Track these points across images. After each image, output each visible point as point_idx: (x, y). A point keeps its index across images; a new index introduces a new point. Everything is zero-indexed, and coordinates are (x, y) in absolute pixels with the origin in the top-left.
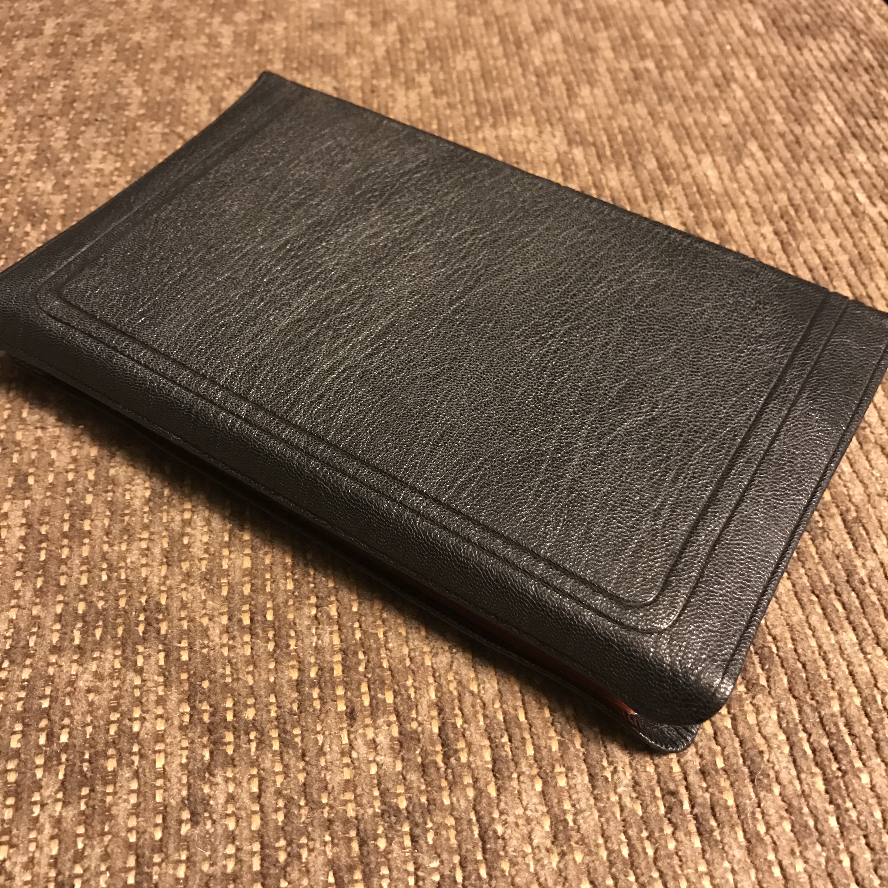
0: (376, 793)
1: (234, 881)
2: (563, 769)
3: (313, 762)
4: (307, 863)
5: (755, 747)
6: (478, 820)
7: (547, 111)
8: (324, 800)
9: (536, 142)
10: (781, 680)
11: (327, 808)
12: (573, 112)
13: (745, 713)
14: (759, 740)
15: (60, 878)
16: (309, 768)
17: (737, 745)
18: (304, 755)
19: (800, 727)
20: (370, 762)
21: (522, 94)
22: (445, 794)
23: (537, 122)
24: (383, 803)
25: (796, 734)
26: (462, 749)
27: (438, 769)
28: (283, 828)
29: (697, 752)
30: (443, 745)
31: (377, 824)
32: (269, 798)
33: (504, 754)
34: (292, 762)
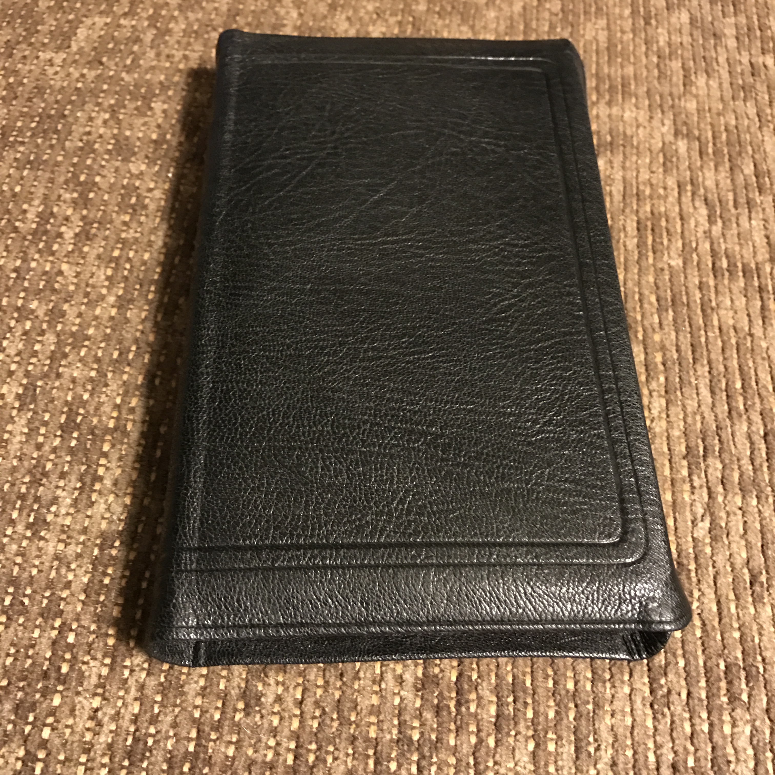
0: (396, 722)
1: (271, 769)
2: (554, 737)
3: (349, 683)
4: (330, 768)
5: (725, 755)
6: (475, 765)
7: (661, 96)
8: (353, 719)
9: (645, 127)
10: (761, 700)
11: (354, 726)
12: (686, 101)
13: (722, 722)
14: (730, 750)
15: (138, 733)
16: (344, 688)
17: (709, 750)
18: (342, 675)
19: (768, 747)
20: (395, 694)
21: (642, 74)
22: (452, 736)
23: (650, 106)
24: (400, 732)
25: (764, 753)
26: (473, 700)
27: (450, 713)
28: (316, 734)
29: (673, 748)
30: (457, 693)
31: (392, 749)
32: (309, 706)
33: (507, 712)
34: (332, 680)
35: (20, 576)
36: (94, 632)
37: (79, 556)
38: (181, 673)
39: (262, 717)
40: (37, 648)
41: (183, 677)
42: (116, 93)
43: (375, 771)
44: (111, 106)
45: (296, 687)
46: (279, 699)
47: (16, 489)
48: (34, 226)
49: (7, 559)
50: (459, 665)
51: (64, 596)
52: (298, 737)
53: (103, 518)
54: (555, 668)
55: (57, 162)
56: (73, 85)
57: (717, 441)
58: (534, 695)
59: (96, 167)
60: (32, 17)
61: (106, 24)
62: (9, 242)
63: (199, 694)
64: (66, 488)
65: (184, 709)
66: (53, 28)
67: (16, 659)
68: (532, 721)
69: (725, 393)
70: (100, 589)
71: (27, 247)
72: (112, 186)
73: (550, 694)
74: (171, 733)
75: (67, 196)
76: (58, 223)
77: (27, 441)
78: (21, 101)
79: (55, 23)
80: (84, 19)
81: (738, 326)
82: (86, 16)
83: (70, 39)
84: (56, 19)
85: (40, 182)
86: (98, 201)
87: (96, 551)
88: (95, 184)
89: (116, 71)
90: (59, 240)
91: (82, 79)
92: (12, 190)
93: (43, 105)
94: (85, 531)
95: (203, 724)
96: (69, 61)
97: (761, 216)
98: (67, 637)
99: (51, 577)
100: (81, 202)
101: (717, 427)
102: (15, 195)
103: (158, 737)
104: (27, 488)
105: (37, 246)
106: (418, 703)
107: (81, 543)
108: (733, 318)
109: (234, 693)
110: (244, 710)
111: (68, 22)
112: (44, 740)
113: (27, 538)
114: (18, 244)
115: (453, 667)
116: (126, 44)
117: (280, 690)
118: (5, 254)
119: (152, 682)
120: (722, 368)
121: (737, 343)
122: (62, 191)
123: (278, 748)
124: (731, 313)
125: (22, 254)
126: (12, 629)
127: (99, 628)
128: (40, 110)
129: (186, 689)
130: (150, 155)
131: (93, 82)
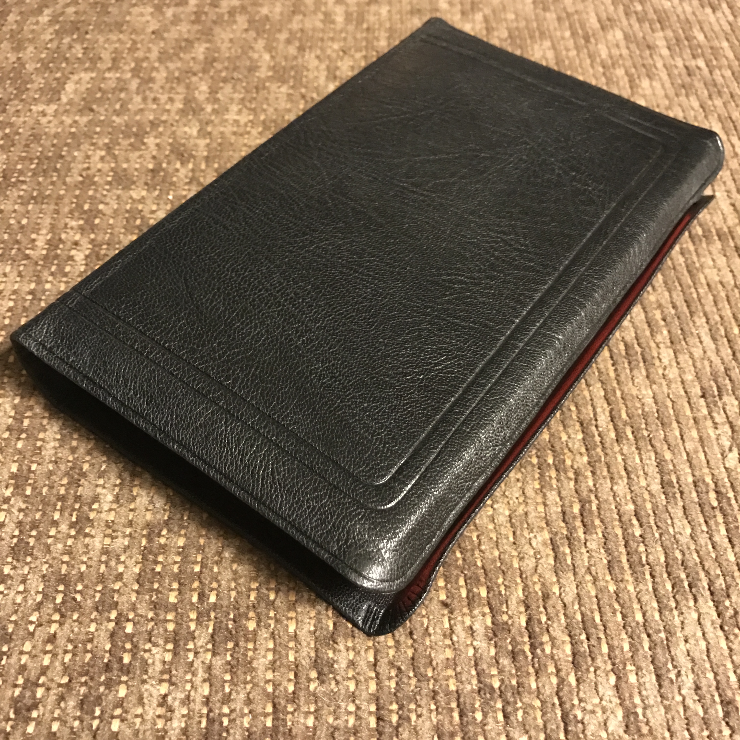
35: (69, 573)
36: (152, 619)
37: (126, 549)
38: (247, 649)
39: (337, 683)
40: (95, 642)
41: (250, 654)
42: (109, 133)
43: (461, 723)
44: (106, 144)
45: (366, 650)
46: (352, 664)
47: (55, 491)
48: (44, 252)
49: (54, 558)
50: (526, 611)
51: (117, 587)
52: (377, 700)
53: (147, 510)
54: (621, 601)
55: (60, 195)
56: (67, 129)
57: (727, 381)
58: (605, 631)
59: (98, 195)
60: (21, 78)
61: (92, 78)
62: (21, 268)
63: (269, 668)
64: (106, 486)
65: (255, 685)
66: (42, 86)
67: (74, 655)
68: (609, 656)
69: (725, 339)
70: (153, 577)
71: (40, 272)
72: (115, 211)
73: (621, 628)
74: (246, 711)
75: (73, 223)
76: (67, 247)
77: (61, 446)
78: (19, 147)
79: (43, 81)
80: (71, 76)
81: (724, 281)
82: (72, 73)
83: (59, 92)
84: (44, 78)
85: (45, 214)
86: (104, 226)
87: (144, 542)
88: (100, 211)
89: (106, 115)
90: (69, 262)
91: (75, 125)
92: (19, 222)
93: (40, 149)
94: (130, 523)
95: (278, 697)
96: (61, 110)
97: (723, 188)
98: (125, 627)
99: (101, 571)
100: (87, 227)
101: (725, 368)
102: (22, 227)
103: (233, 716)
104: (66, 490)
105: (50, 269)
106: (493, 652)
107: (127, 536)
108: (718, 275)
109: (305, 662)
110: (318, 678)
111: (56, 79)
112: (113, 732)
113: (71, 537)
114: (31, 269)
115: (521, 613)
116: (113, 93)
117: (351, 655)
118: (18, 279)
119: (218, 662)
120: (717, 318)
121: (727, 297)
122: (68, 220)
123: (359, 713)
124: (715, 271)
125: (35, 278)
126: (67, 626)
127: (157, 615)
128: (38, 154)
129: (255, 664)
130: (149, 182)
131: (86, 126)
